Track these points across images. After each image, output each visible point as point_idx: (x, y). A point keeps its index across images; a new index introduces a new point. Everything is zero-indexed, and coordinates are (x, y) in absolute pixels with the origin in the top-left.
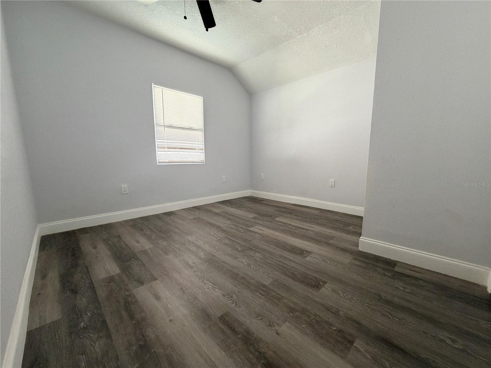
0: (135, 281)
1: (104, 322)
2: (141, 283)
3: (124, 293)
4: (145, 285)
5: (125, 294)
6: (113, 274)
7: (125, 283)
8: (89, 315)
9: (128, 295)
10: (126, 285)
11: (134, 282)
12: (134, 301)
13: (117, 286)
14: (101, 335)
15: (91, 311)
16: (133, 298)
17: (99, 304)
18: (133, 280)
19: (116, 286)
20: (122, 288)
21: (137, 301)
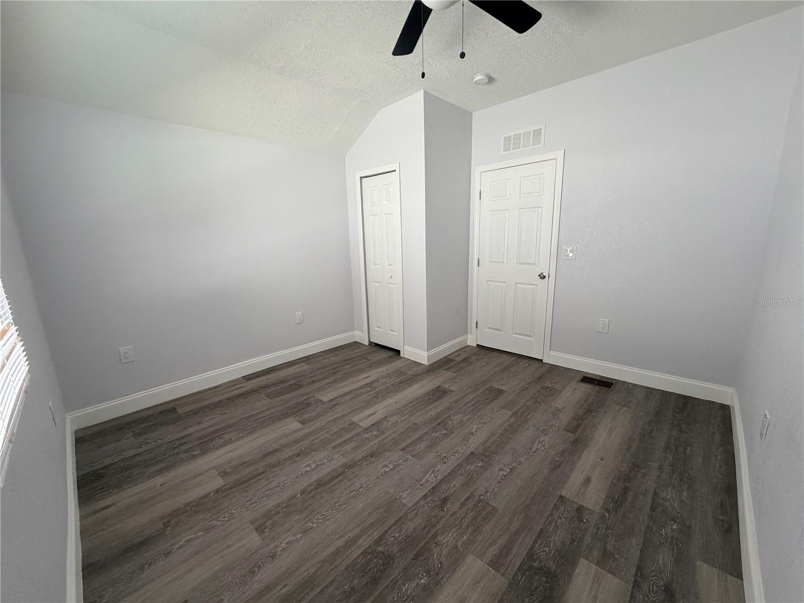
0: (582, 521)
1: (653, 509)
2: (580, 510)
3: (609, 518)
4: (580, 503)
5: (610, 515)
6: (594, 566)
7: (595, 530)
8: (663, 531)
9: (609, 512)
10: (598, 526)
11: (585, 521)
12: (610, 500)
13: (608, 537)
14: (661, 501)
15: (659, 533)
16: (608, 503)
17: (645, 533)
18: (582, 524)
19: (610, 538)
20: (605, 527)
21: (607, 496)
